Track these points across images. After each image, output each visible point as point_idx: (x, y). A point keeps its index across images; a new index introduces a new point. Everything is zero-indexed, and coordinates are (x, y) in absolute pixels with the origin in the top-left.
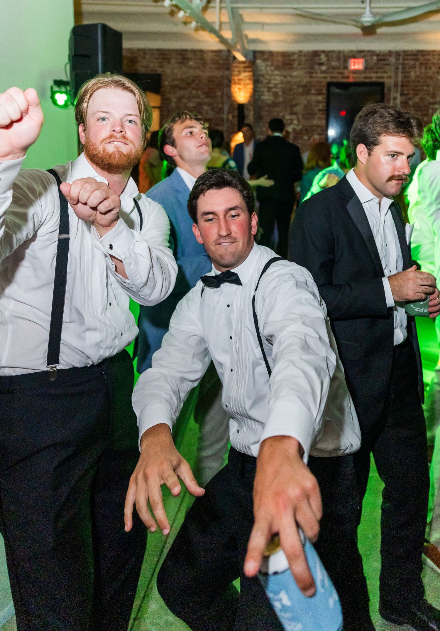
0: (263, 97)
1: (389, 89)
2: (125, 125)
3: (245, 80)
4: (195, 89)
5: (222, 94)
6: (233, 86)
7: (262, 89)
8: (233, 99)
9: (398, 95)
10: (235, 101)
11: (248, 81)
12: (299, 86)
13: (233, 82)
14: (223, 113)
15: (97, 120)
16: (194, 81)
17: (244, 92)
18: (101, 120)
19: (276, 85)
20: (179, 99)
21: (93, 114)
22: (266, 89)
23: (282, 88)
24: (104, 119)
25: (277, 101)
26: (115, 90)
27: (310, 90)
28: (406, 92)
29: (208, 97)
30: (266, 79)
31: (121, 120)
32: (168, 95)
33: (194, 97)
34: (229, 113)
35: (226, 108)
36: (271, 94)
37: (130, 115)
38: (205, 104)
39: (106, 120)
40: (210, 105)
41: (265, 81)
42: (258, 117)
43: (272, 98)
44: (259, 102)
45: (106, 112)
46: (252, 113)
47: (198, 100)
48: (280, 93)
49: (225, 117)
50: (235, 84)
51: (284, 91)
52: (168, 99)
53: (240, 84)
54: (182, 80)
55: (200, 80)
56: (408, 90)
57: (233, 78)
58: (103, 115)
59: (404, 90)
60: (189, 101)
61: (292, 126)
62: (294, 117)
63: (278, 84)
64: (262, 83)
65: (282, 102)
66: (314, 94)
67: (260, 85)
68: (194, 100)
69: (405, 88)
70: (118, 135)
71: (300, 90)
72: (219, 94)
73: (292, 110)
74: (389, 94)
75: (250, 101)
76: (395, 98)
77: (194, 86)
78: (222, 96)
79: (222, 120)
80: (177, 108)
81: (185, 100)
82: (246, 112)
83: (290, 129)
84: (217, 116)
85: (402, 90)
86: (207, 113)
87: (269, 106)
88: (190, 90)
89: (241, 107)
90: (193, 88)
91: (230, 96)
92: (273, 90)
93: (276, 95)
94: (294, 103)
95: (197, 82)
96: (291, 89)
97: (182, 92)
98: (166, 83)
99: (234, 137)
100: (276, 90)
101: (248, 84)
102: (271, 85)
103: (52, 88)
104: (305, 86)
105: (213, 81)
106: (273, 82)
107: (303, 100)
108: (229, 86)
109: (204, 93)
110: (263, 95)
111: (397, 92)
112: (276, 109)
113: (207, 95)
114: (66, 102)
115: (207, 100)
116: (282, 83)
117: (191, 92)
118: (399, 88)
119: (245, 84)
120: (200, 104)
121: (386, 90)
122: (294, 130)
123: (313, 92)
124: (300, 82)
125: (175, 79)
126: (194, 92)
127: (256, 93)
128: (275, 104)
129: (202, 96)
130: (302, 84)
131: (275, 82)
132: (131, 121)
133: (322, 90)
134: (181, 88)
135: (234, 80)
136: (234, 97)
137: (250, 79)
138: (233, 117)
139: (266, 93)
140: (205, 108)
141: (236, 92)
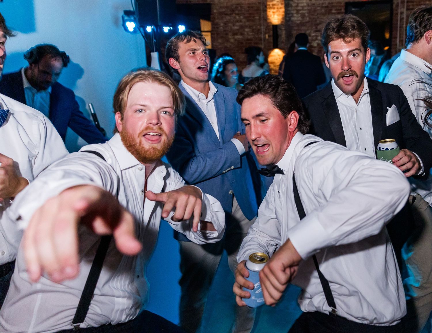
0: (293, 19)
1: (397, 6)
2: (161, 116)
3: (278, 5)
4: (238, 14)
5: (260, 17)
6: (268, 10)
7: (292, 12)
8: (269, 21)
9: (405, 10)
10: (271, 23)
11: (280, 6)
12: (322, 7)
13: (268, 7)
14: (261, 33)
15: (134, 111)
16: (237, 8)
17: (278, 15)
18: (138, 112)
19: (303, 7)
20: (226, 24)
21: (131, 106)
22: (295, 12)
23: (308, 10)
24: (141, 111)
25: (304, 21)
26: (153, 84)
27: (331, 10)
28: (411, 7)
29: (248, 21)
30: (295, 2)
31: (157, 112)
32: (217, 21)
33: (237, 21)
34: (266, 33)
35: (263, 29)
36: (299, 15)
37: (165, 108)
38: (247, 27)
39: (143, 111)
40: (250, 27)
41: (294, 5)
42: (289, 35)
43: (300, 19)
44: (290, 23)
45: (144, 106)
46: (284, 32)
47: (241, 24)
48: (307, 15)
49: (262, 37)
50: (270, 8)
51: (310, 12)
52: (217, 24)
53: (274, 8)
54: (227, 7)
55: (241, 7)
56: (413, 5)
57: (268, 3)
58: (141, 107)
59: (409, 6)
60: (234, 25)
61: (317, 41)
62: (318, 34)
63: (305, 6)
64: (291, 6)
65: (308, 22)
66: (335, 13)
67: (290, 9)
68: (237, 24)
69: (410, 4)
70: (155, 127)
71: (323, 11)
72: (257, 17)
73: (316, 28)
74: (397, 10)
75: (282, 22)
76: (402, 13)
77: (237, 12)
78: (260, 19)
79: (261, 40)
80: (225, 31)
81: (230, 24)
82: (279, 32)
83: (315, 44)
84: (256, 36)
85: (408, 6)
86: (248, 34)
87: (298, 25)
88: (234, 15)
89: (275, 27)
90: (236, 14)
91: (265, 18)
92: (301, 12)
93: (303, 16)
94: (318, 22)
95: (239, 8)
96: (315, 11)
97: (228, 18)
98: (215, 11)
99: (270, 53)
100: (304, 12)
101: (280, 8)
102: (299, 8)
103: (123, 18)
104: (327, 7)
105: (252, 7)
106: (300, 5)
107: (326, 19)
108: (265, 11)
109: (245, 18)
110: (293, 16)
111: (404, 7)
112: (304, 28)
113: (248, 19)
114: (135, 29)
115: (247, 24)
116: (308, 5)
117: (235, 18)
118: (405, 4)
119: (278, 8)
120: (242, 27)
121: (394, 6)
122: (318, 44)
123: (333, 11)
124: (323, 4)
125: (221, 8)
126: (237, 17)
127: (287, 16)
128: (302, 24)
129: (244, 20)
130: (324, 5)
131: (302, 5)
132: (165, 112)
133: (341, 10)
134: (226, 14)
135: (269, 5)
136: (269, 19)
137: (282, 4)
138: (269, 36)
139: (295, 15)
140: (247, 30)
141: (271, 16)
